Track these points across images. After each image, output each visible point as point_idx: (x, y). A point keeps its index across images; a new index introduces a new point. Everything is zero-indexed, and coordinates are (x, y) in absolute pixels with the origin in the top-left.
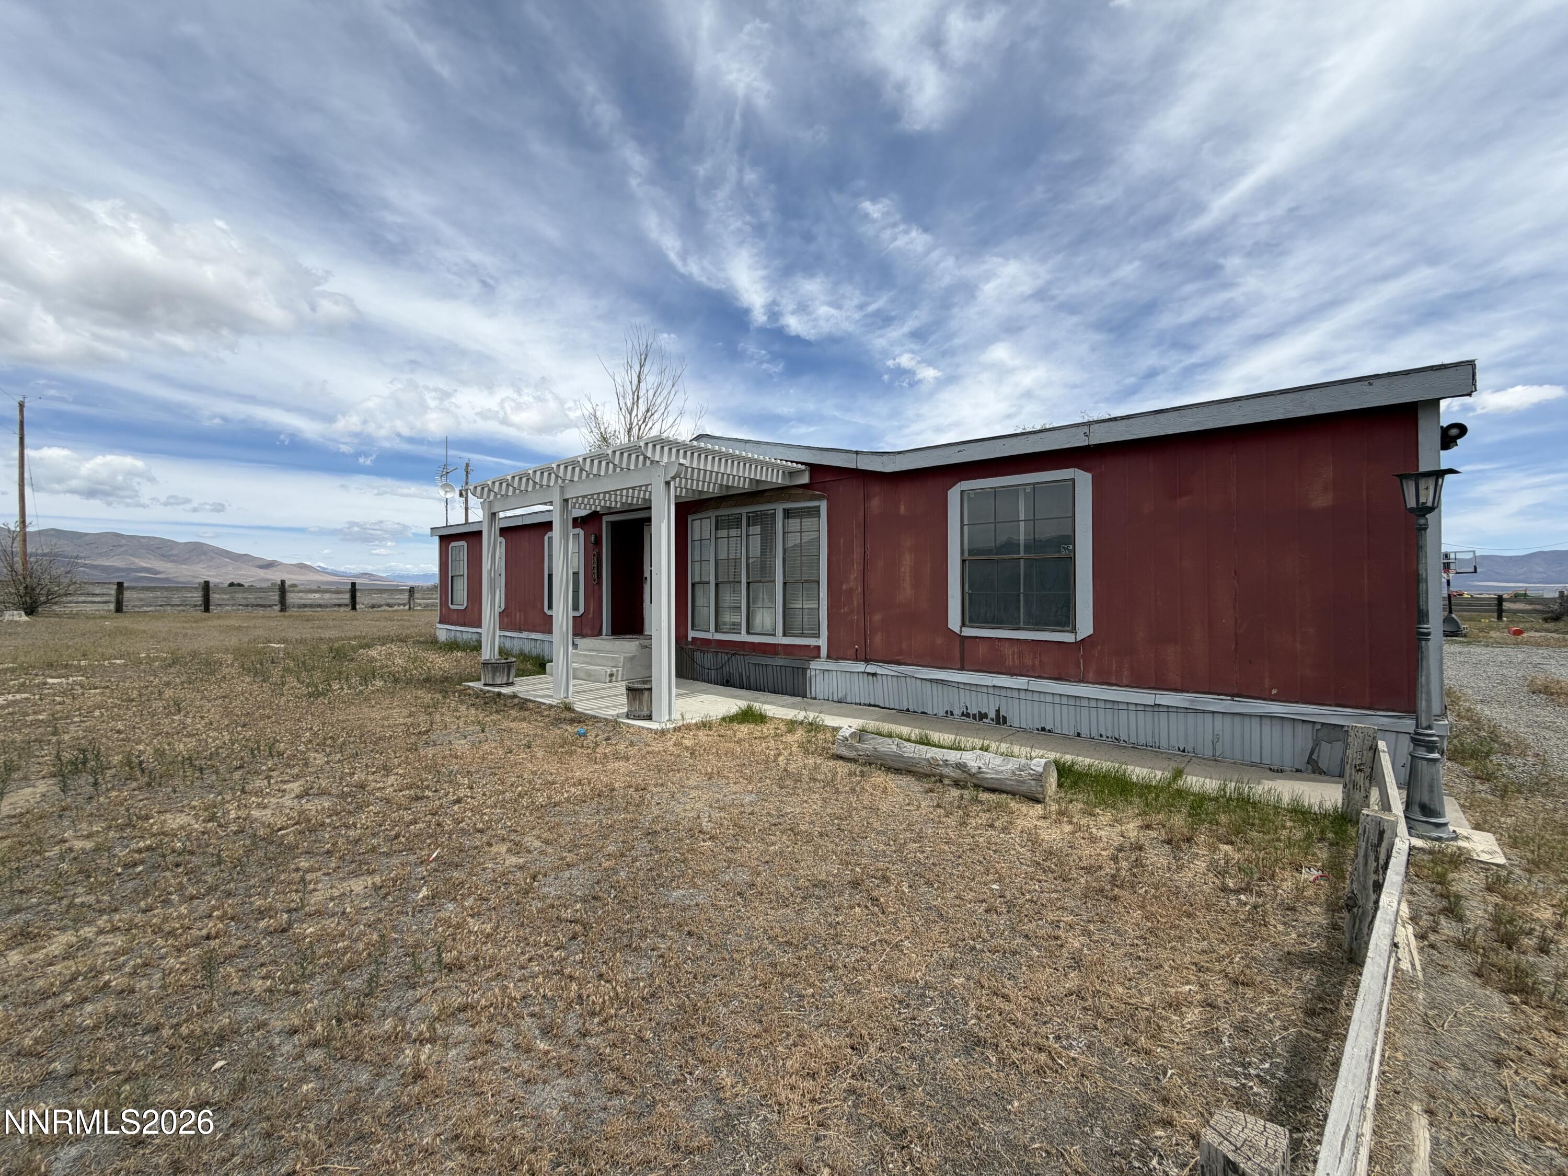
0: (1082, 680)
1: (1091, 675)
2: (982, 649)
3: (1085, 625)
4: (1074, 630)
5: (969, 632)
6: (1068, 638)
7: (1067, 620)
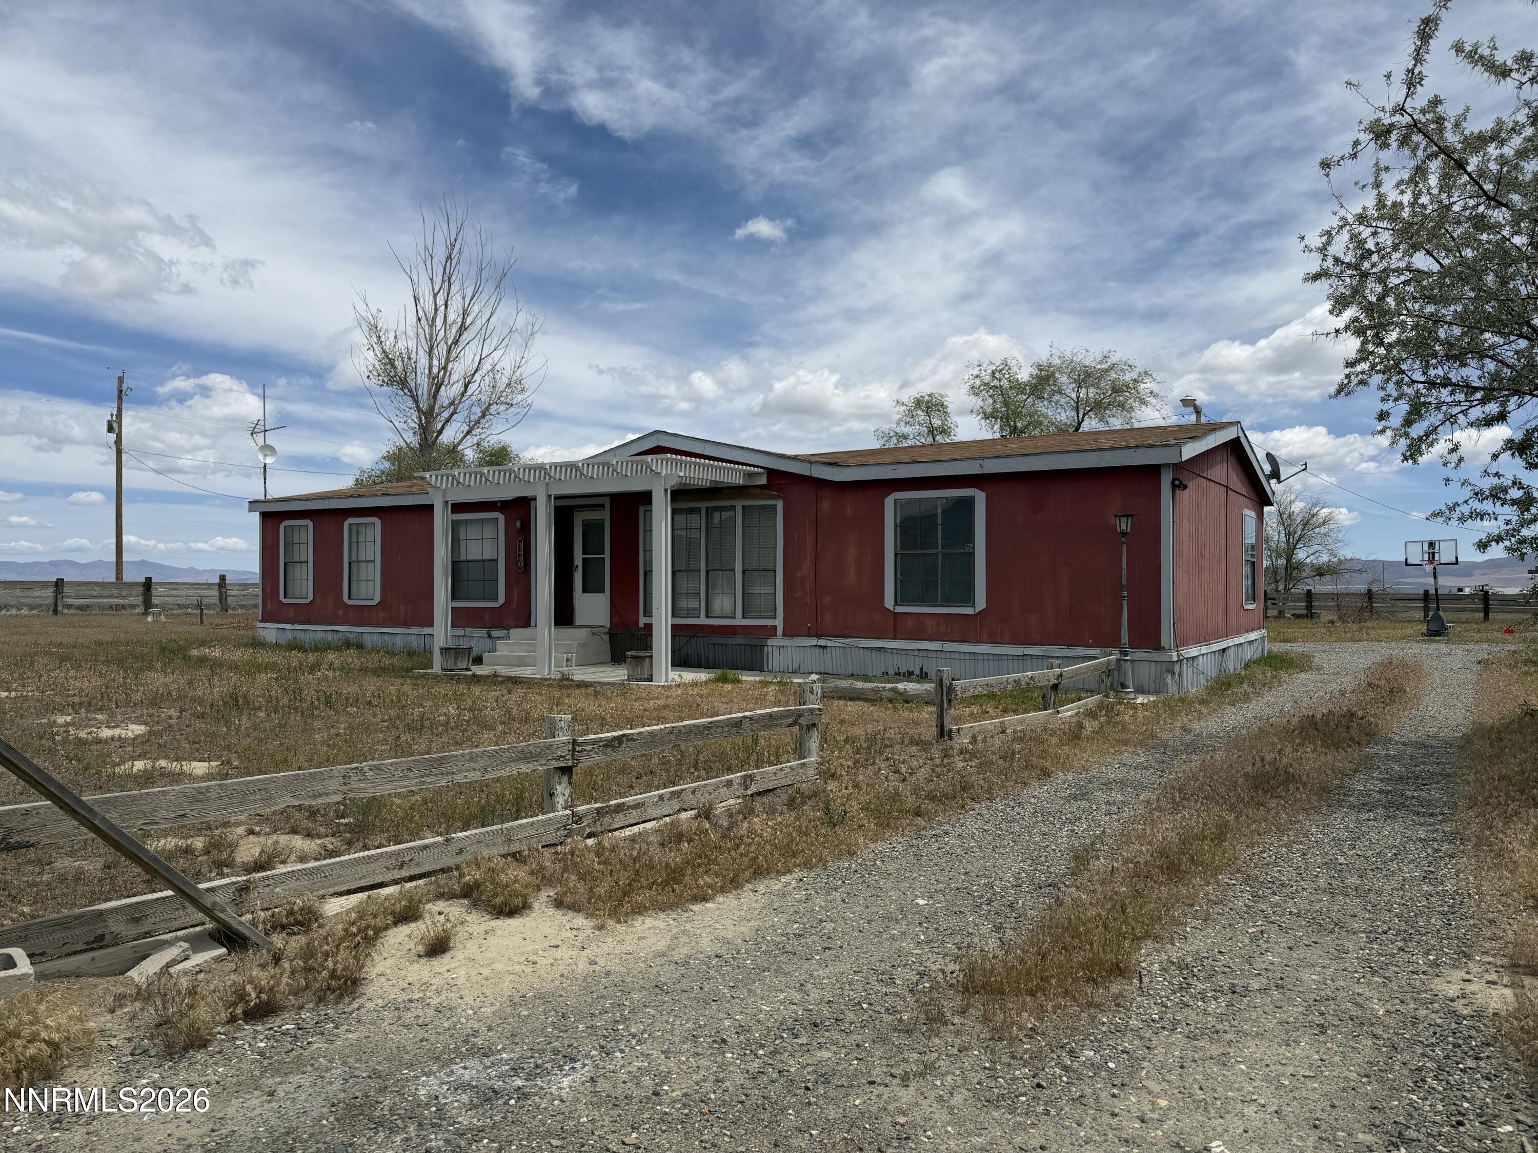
0: (979, 641)
1: (984, 637)
2: (910, 622)
3: (981, 602)
4: (973, 606)
5: (900, 609)
6: (969, 611)
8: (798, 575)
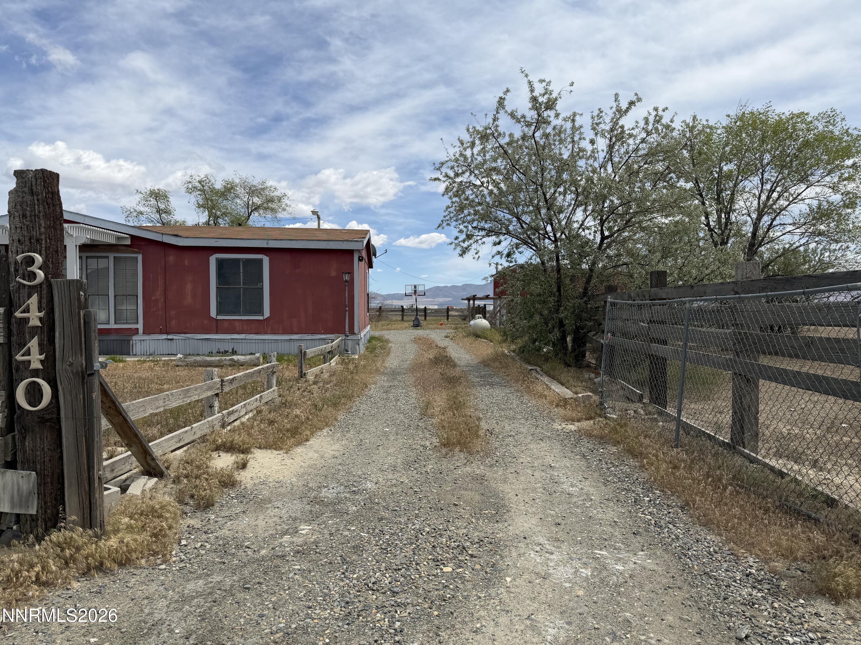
0: (266, 333)
1: (269, 331)
2: (226, 324)
3: (267, 313)
4: (263, 315)
5: (220, 317)
6: (261, 318)
7: (260, 312)
8: (153, 298)
